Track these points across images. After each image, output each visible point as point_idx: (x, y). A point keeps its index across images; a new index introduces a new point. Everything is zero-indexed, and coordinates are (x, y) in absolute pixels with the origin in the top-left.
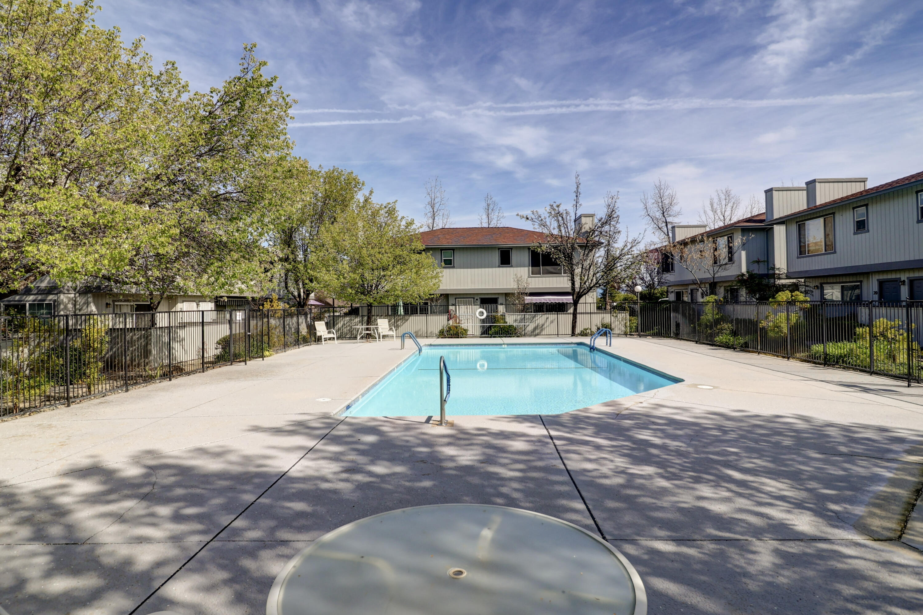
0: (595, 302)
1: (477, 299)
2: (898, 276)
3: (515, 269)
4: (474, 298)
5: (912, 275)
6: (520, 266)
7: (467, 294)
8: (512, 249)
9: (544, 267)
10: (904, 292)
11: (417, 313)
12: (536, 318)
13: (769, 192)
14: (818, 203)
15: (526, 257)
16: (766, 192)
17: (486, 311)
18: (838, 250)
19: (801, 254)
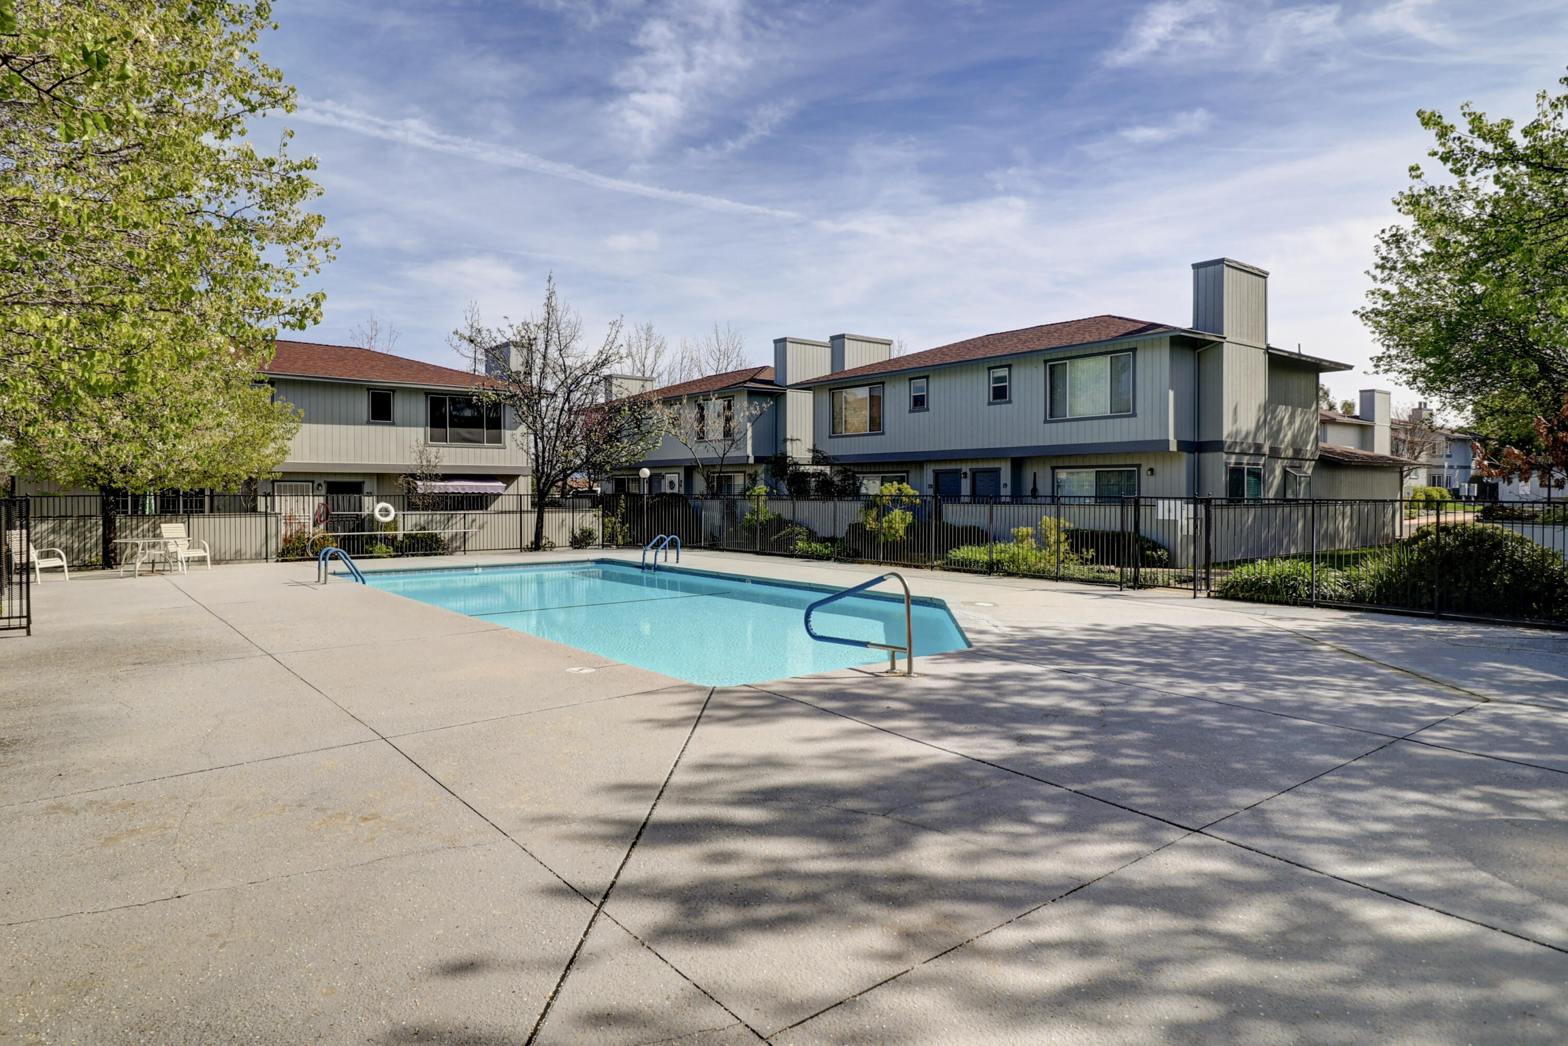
0: (530, 493)
1: (319, 485)
2: (958, 467)
3: (400, 429)
4: (313, 482)
5: (975, 466)
6: (410, 425)
7: (298, 473)
8: (394, 391)
9: (490, 431)
10: (966, 486)
11: (203, 512)
12: (454, 521)
13: (781, 344)
14: (847, 367)
15: (421, 408)
16: (776, 342)
17: (394, 506)
18: (887, 430)
19: (834, 433)
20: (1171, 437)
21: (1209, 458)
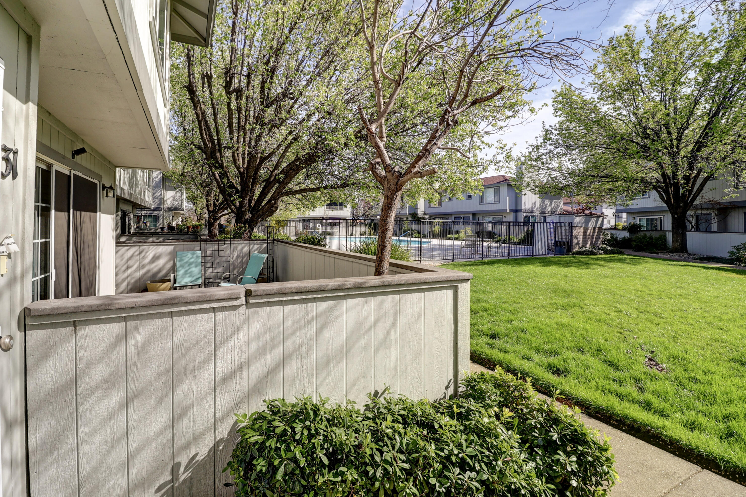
2: (460, 216)
5: (464, 216)
10: (461, 221)
18: (443, 206)
19: (430, 206)
20: (508, 209)
21: (519, 214)
